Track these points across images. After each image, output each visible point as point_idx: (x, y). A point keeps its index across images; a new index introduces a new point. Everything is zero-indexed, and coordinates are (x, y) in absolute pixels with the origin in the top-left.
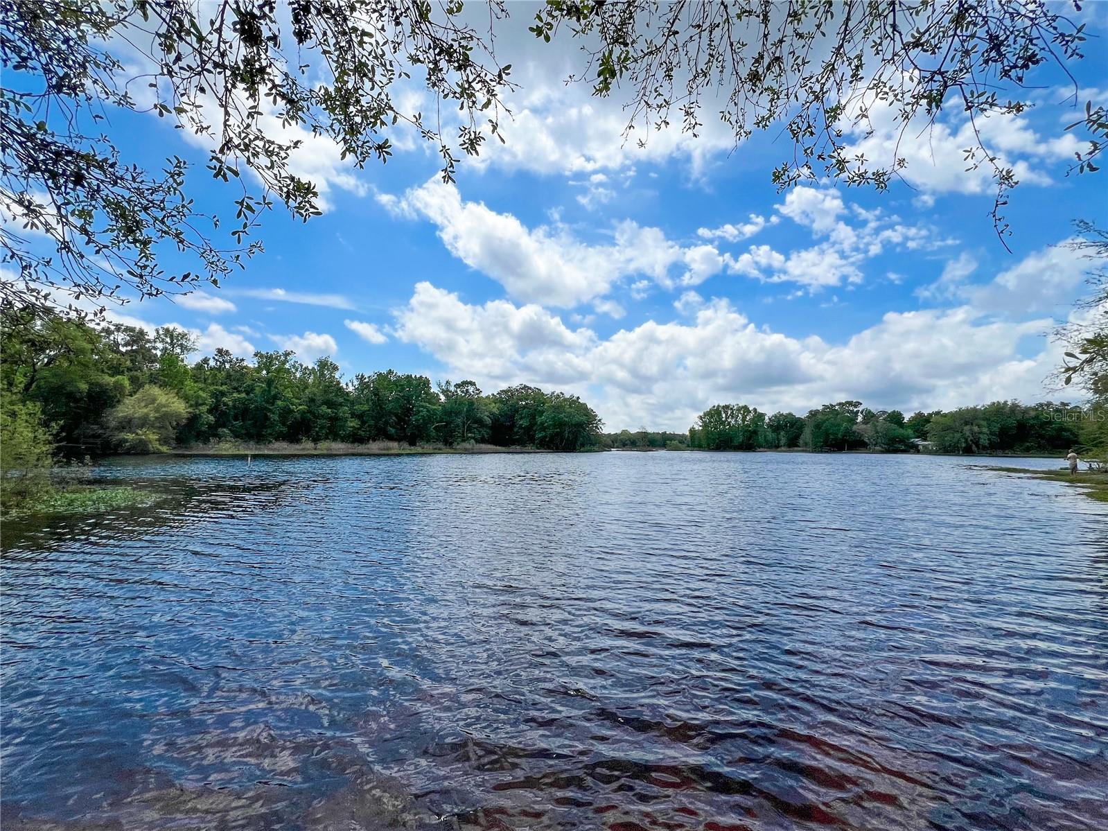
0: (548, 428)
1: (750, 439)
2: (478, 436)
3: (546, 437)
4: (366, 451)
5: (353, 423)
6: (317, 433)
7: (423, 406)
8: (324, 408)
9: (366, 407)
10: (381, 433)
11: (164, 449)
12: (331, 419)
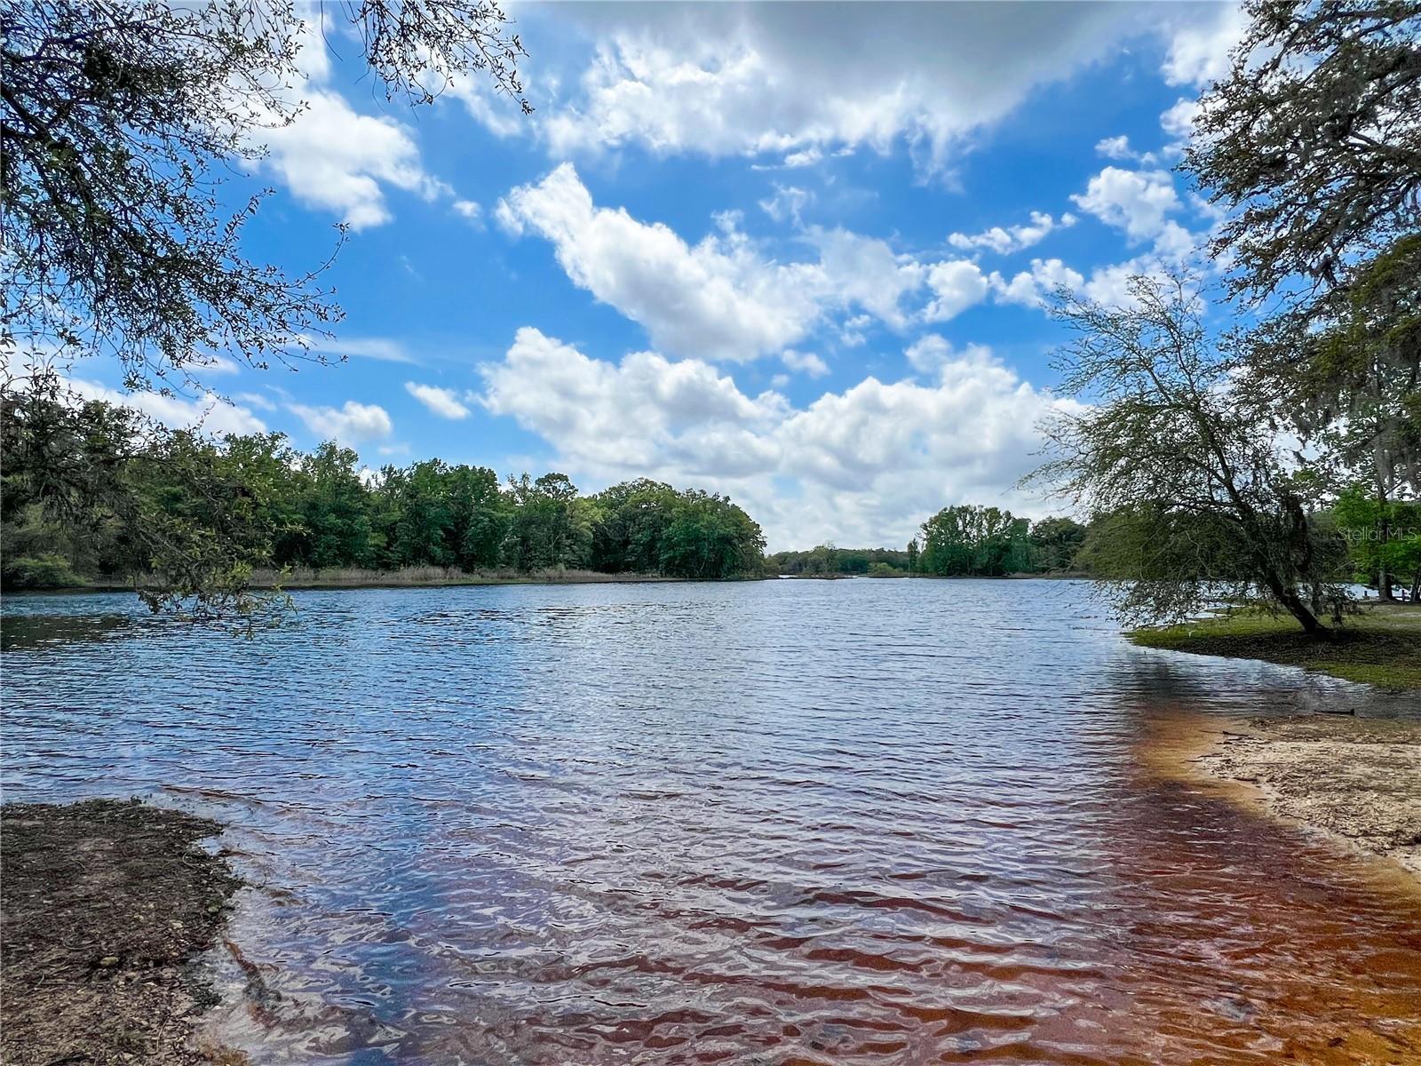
0: (678, 544)
1: (999, 558)
2: (571, 557)
3: (674, 558)
4: (395, 581)
5: (376, 540)
6: (320, 555)
7: (483, 514)
8: (332, 518)
9: (397, 515)
10: (418, 555)
11: (82, 580)
12: (341, 534)
